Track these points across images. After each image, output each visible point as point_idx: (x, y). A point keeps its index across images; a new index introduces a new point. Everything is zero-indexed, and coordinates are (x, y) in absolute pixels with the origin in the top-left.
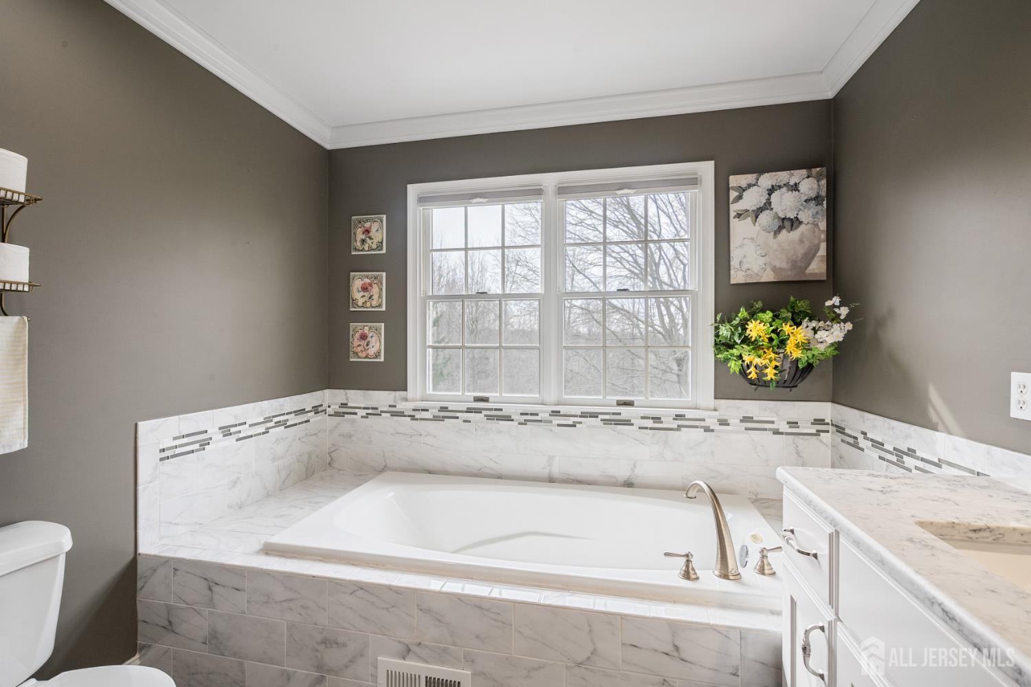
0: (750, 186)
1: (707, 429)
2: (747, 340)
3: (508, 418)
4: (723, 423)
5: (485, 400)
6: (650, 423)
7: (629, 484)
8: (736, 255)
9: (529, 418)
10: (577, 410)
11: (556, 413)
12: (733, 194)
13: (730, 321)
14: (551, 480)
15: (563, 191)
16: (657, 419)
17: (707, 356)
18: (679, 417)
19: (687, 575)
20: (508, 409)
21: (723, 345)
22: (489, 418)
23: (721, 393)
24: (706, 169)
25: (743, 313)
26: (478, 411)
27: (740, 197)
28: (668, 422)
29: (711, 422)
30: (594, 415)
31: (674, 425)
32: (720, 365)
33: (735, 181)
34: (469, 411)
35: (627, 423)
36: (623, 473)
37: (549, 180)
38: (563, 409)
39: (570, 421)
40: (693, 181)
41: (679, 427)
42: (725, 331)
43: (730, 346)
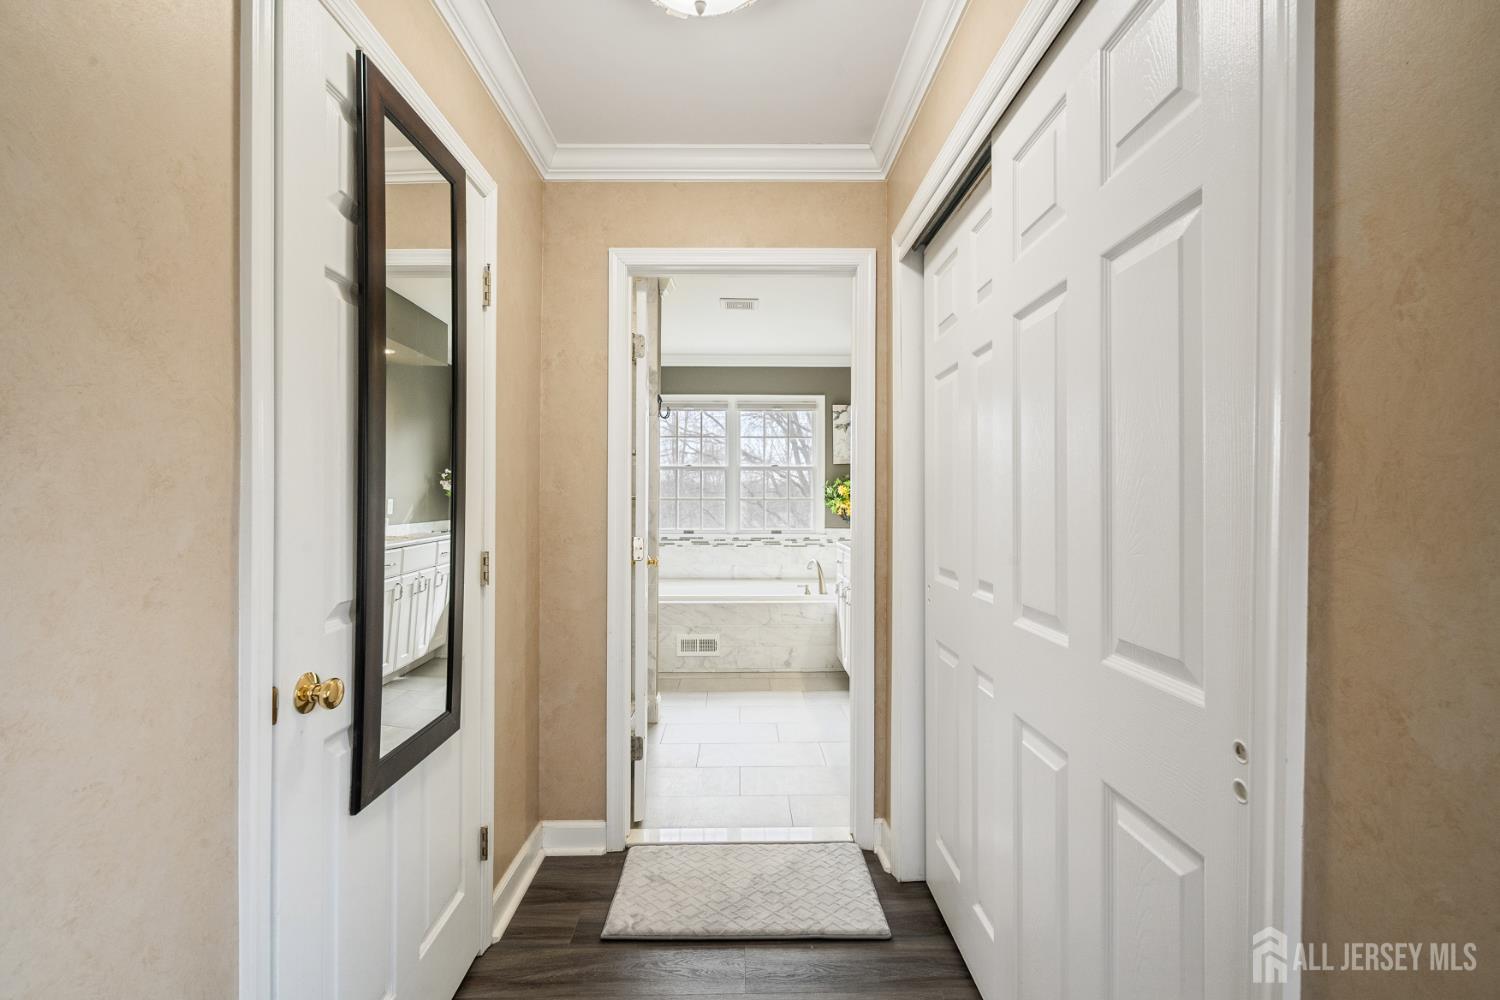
0: (843, 411)
1: (822, 545)
2: (838, 496)
3: (707, 543)
4: (830, 541)
5: (692, 532)
6: (790, 543)
7: (779, 579)
8: (836, 448)
9: (720, 543)
10: (749, 537)
11: (736, 539)
12: (835, 415)
13: (833, 485)
14: (733, 579)
15: (740, 406)
16: (794, 541)
17: (822, 504)
18: (807, 539)
19: (806, 593)
20: (706, 538)
21: (829, 498)
22: (694, 543)
23: (828, 525)
24: (821, 400)
25: (838, 481)
26: (687, 539)
27: (838, 417)
28: (801, 542)
29: (824, 542)
30: (759, 539)
31: (803, 543)
32: (828, 508)
33: (836, 408)
34: (681, 539)
35: (778, 543)
36: (775, 572)
37: (732, 399)
38: (740, 537)
39: (744, 543)
40: (814, 406)
41: (806, 545)
42: (830, 491)
43: (832, 499)
